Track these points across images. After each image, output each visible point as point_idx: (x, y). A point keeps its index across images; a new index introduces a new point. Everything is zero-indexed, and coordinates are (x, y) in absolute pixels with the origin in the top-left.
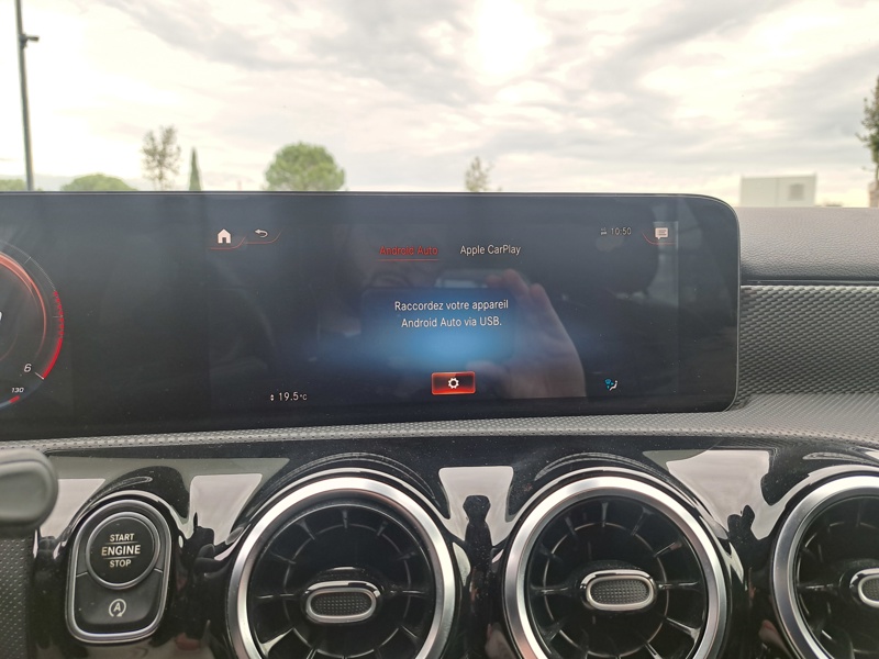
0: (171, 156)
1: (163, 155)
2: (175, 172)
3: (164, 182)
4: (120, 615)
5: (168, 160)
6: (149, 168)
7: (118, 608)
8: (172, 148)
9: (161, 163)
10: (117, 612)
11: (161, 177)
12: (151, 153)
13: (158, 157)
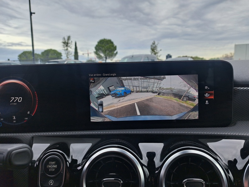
0: (70, 43)
1: (67, 43)
2: (71, 48)
3: (68, 51)
4: (52, 184)
5: (69, 45)
6: (64, 47)
7: (51, 182)
8: (70, 41)
9: (67, 46)
10: (51, 184)
11: (67, 49)
12: (64, 43)
13: (66, 44)
